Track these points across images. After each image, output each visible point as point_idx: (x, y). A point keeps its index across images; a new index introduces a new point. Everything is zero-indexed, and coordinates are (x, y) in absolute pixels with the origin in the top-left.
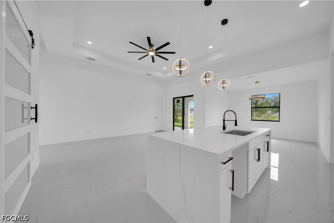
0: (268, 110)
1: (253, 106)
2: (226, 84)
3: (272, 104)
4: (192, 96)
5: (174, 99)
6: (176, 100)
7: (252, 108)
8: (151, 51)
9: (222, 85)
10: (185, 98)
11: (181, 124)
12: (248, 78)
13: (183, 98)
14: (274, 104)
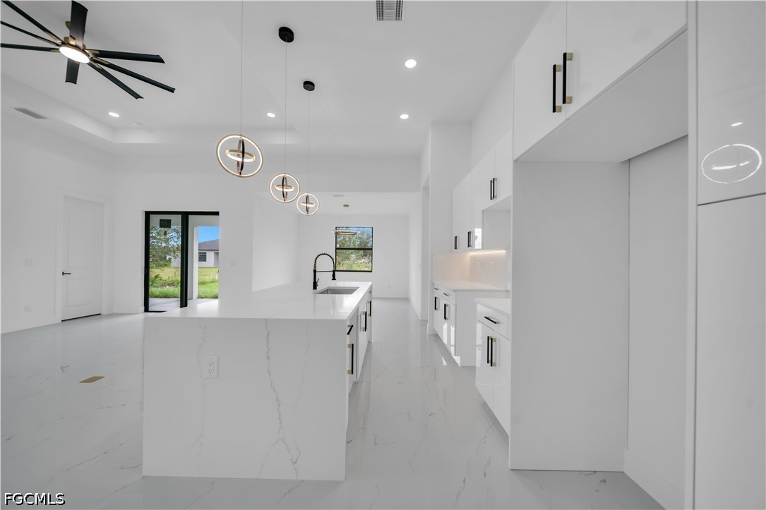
0: (352, 253)
1: (338, 246)
2: (312, 204)
3: (357, 244)
4: (217, 213)
5: (148, 214)
6: (155, 220)
7: (336, 249)
9: (305, 205)
10: (190, 217)
11: (177, 290)
12: (334, 196)
13: (185, 215)
14: (359, 243)
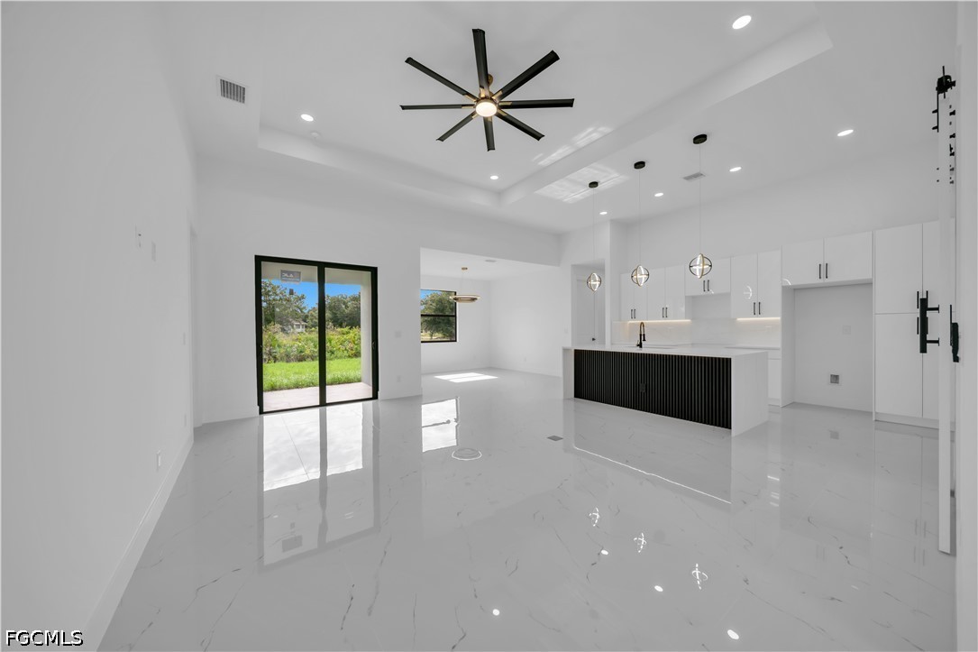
5: (259, 261)
8: (486, 98)
13: (322, 268)
